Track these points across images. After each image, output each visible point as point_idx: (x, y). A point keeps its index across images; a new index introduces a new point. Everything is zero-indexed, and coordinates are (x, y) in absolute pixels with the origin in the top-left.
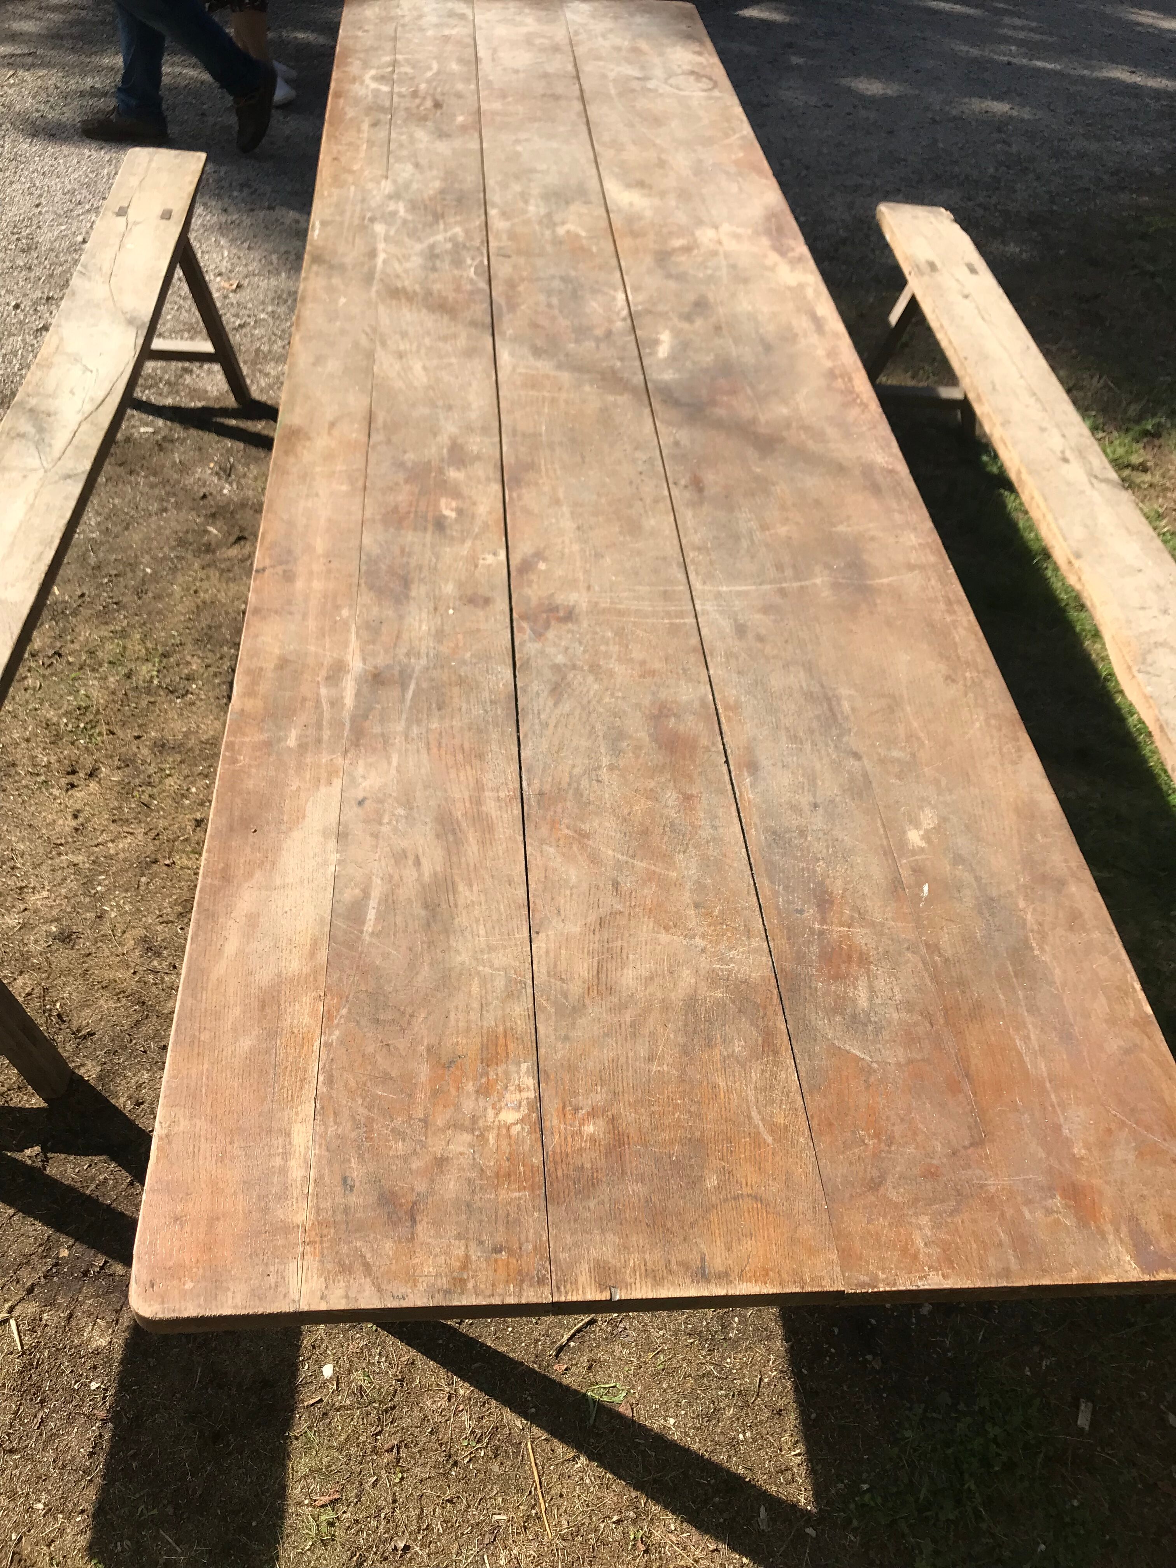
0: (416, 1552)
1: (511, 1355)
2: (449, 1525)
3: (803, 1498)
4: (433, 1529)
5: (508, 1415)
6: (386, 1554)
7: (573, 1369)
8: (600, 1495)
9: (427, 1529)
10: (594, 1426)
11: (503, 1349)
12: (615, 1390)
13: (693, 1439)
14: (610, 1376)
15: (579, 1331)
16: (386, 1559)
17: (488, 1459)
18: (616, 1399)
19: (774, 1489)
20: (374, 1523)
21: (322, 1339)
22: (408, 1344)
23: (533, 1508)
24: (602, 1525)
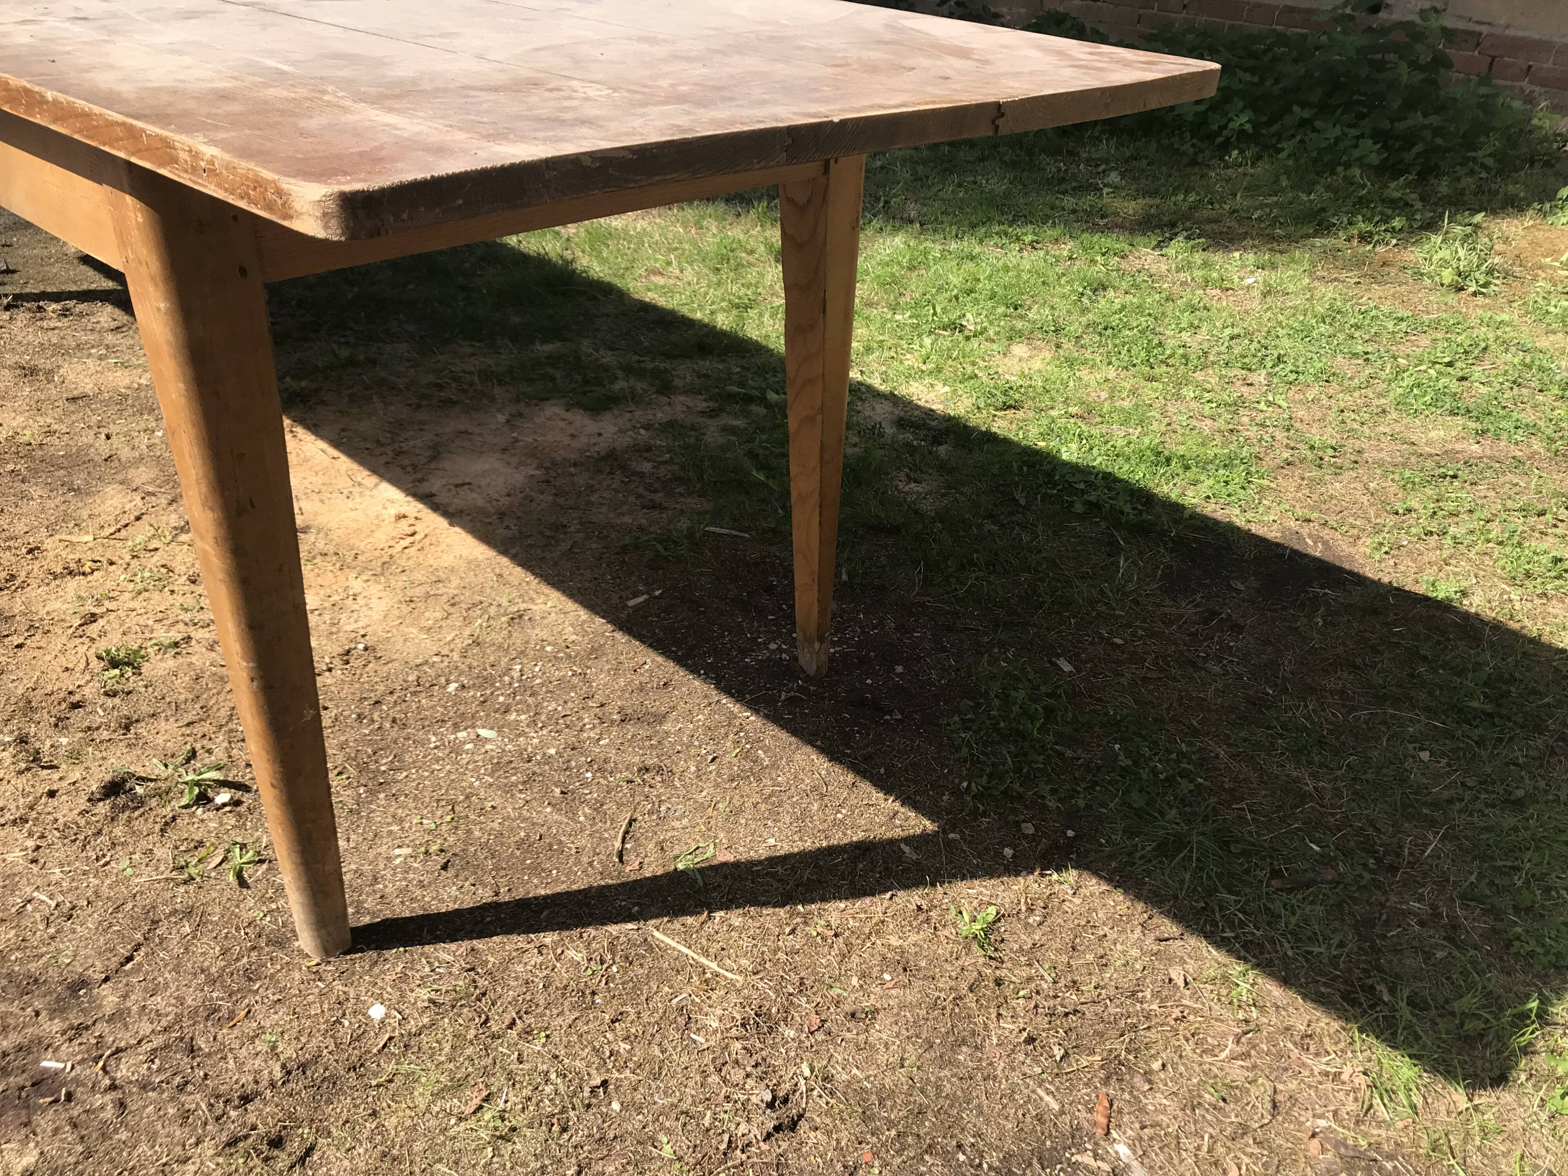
0: (617, 1079)
1: (575, 887)
2: (633, 1038)
3: (929, 826)
4: (618, 1052)
5: (613, 929)
6: (587, 1102)
7: (646, 860)
8: (758, 925)
9: (611, 1055)
10: (705, 884)
11: (561, 888)
12: (700, 850)
13: (801, 839)
14: (686, 844)
15: (627, 832)
16: (589, 1106)
17: (624, 970)
18: (708, 855)
19: (898, 830)
20: (549, 1089)
21: (345, 993)
22: (452, 941)
23: (704, 973)
24: (780, 943)
